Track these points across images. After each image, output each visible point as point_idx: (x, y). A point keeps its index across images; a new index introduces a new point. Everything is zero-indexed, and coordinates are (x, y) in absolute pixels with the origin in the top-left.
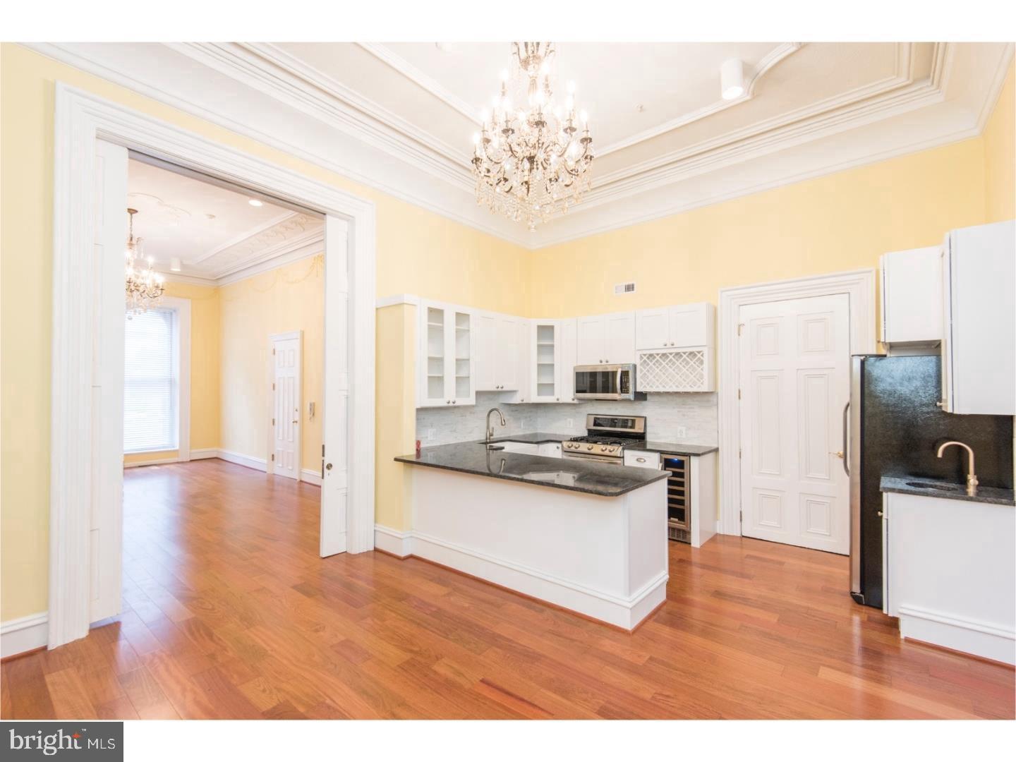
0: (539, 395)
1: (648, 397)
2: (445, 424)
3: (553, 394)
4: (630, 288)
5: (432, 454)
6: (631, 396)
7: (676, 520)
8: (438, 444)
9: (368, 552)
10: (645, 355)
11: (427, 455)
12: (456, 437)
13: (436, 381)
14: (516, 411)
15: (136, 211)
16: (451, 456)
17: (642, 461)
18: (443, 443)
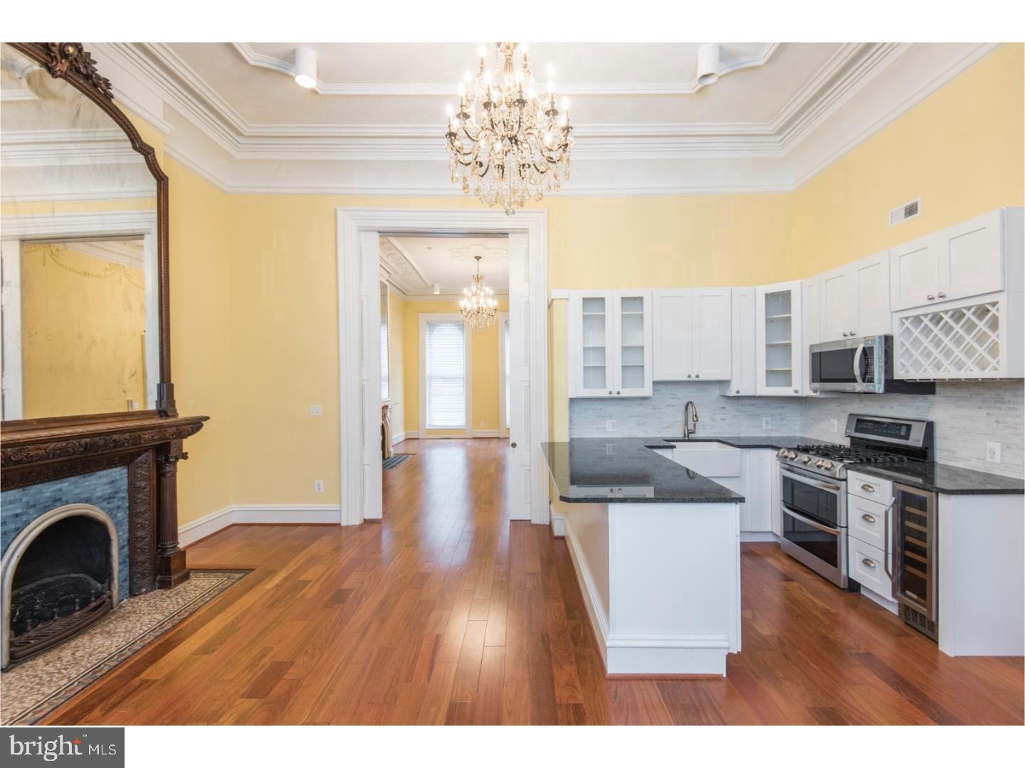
0: (768, 385)
1: (938, 389)
2: (629, 416)
3: (790, 384)
4: (911, 210)
5: (611, 445)
6: (879, 387)
7: (915, 596)
8: (620, 436)
9: (544, 525)
10: (907, 318)
11: (605, 446)
12: (645, 432)
13: (596, 371)
14: (753, 405)
15: (481, 257)
16: (639, 450)
17: (870, 489)
18: (626, 434)
